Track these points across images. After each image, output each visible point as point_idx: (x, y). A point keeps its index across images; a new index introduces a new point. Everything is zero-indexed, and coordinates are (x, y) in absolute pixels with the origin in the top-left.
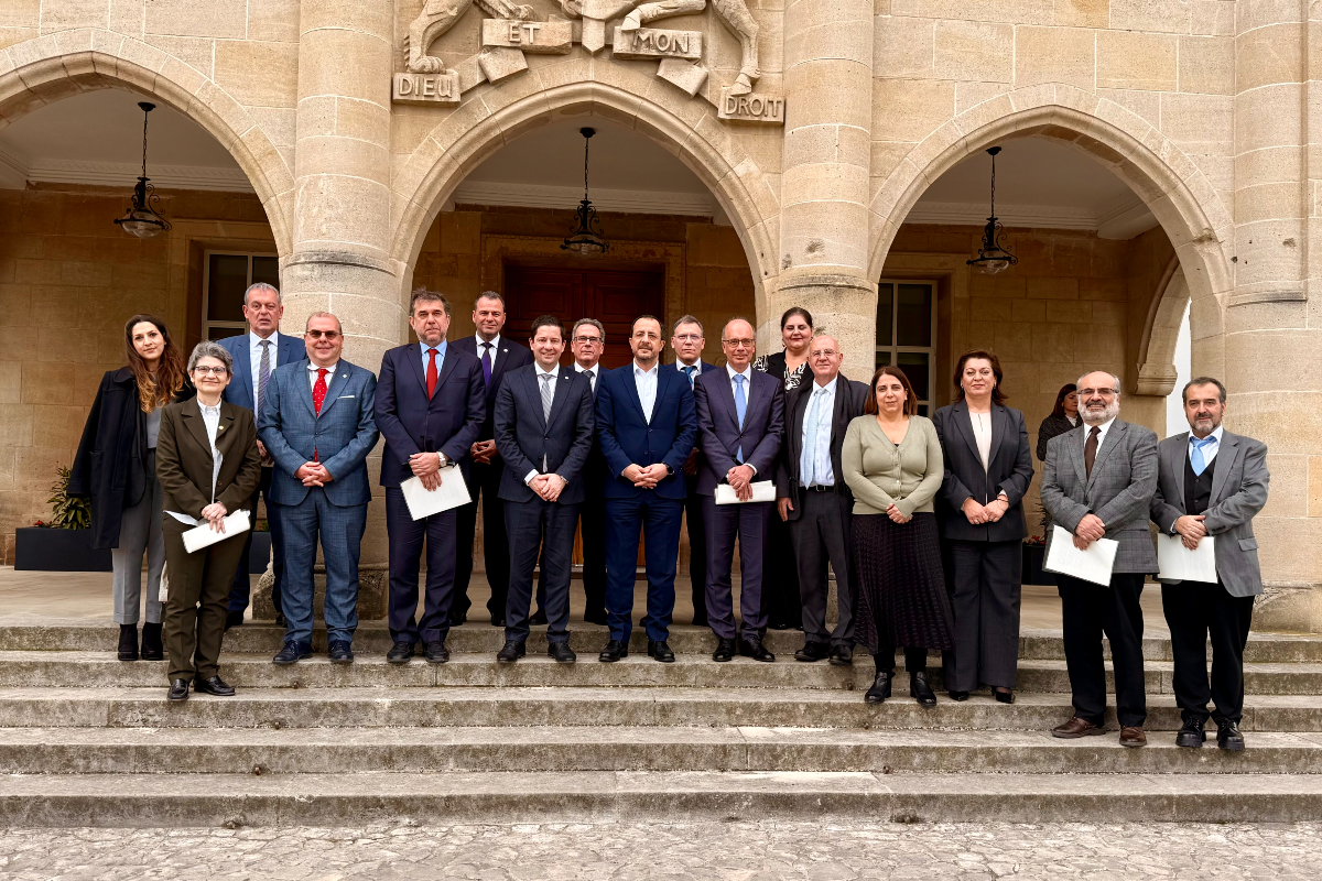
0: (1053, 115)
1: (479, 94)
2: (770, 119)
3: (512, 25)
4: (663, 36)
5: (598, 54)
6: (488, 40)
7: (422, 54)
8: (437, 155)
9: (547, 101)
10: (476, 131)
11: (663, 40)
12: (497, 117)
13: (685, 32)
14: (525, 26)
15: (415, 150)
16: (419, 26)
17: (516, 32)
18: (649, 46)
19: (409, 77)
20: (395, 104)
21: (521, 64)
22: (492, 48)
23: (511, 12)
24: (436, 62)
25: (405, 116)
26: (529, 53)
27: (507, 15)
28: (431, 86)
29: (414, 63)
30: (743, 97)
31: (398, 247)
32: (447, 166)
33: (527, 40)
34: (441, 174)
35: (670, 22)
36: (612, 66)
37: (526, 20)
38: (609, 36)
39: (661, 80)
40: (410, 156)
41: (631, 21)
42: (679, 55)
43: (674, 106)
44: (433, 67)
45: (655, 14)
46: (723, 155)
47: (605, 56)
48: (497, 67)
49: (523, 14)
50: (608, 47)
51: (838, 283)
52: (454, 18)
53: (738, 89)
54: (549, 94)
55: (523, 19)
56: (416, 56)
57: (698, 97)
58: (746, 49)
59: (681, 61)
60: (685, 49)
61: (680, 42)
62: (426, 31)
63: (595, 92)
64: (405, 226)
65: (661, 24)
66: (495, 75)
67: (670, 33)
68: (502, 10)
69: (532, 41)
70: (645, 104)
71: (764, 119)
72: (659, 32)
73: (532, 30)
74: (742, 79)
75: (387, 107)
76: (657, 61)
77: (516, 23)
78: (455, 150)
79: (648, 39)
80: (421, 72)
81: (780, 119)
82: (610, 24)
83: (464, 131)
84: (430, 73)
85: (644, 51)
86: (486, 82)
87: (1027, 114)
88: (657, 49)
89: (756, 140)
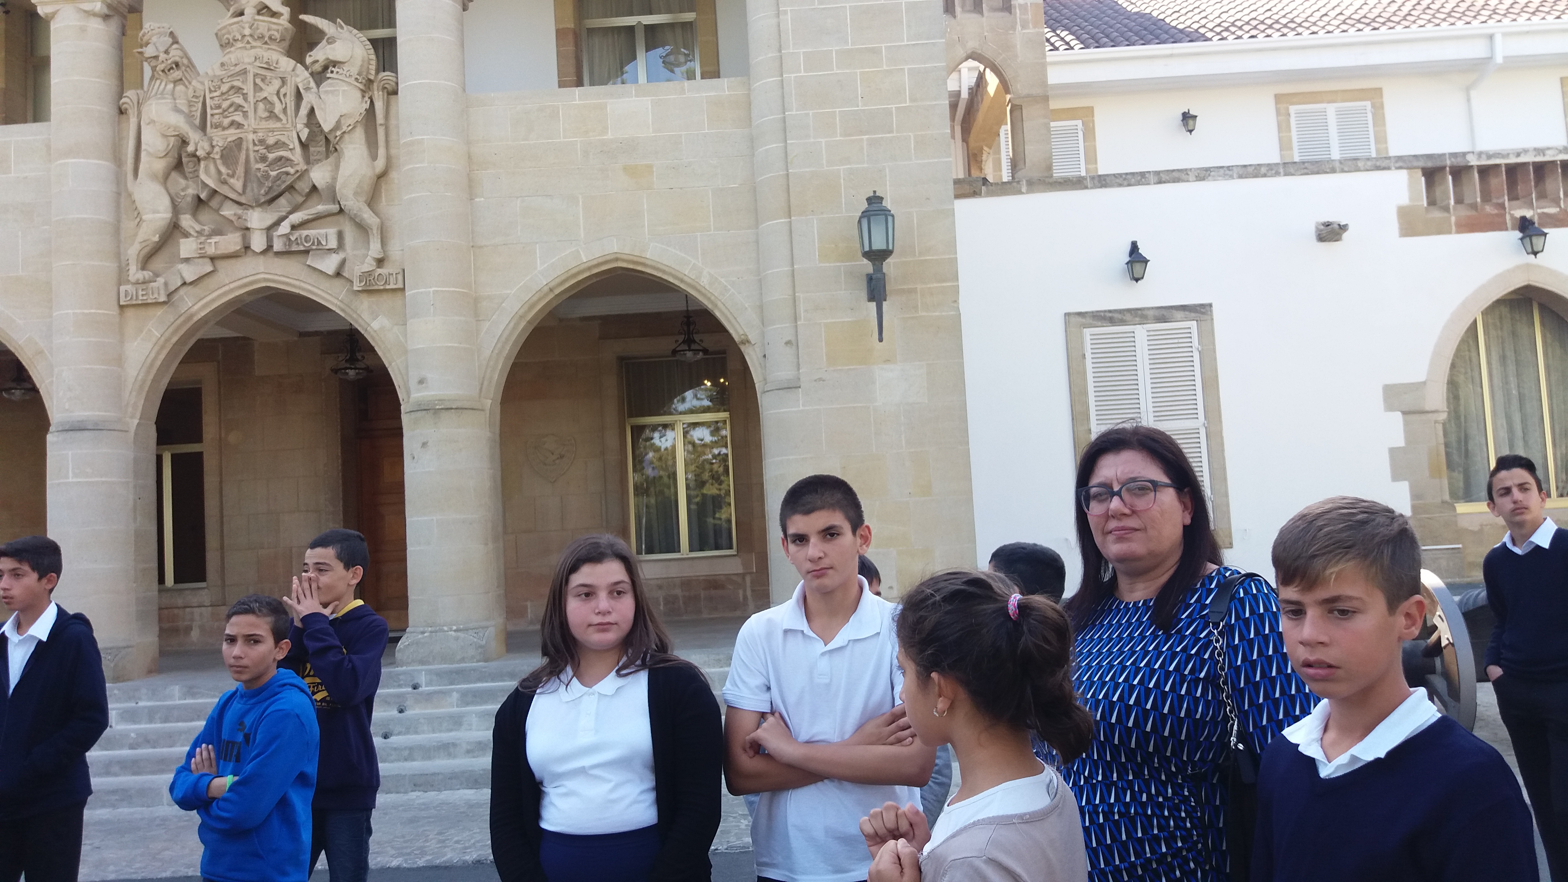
0: (617, 260)
1: (182, 292)
2: (392, 286)
3: (199, 241)
4: (307, 236)
5: (264, 252)
6: (184, 254)
7: (137, 270)
8: (154, 340)
9: (232, 290)
10: (182, 319)
11: (308, 239)
12: (196, 307)
13: (324, 231)
14: (209, 241)
15: (139, 339)
16: (133, 251)
17: (202, 246)
18: (298, 244)
19: (129, 287)
20: (122, 307)
21: (209, 268)
22: (187, 260)
23: (197, 232)
24: (147, 274)
25: (130, 313)
26: (213, 259)
27: (195, 234)
28: (144, 293)
29: (132, 278)
30: (370, 273)
31: (130, 409)
32: (162, 347)
33: (211, 251)
34: (158, 353)
35: (310, 225)
36: (276, 259)
37: (210, 236)
38: (270, 240)
39: (309, 266)
40: (136, 344)
41: (284, 228)
42: (320, 247)
43: (325, 284)
44: (144, 278)
45: (301, 220)
46: (362, 316)
47: (270, 254)
48: (189, 273)
49: (206, 233)
50: (270, 247)
51: (437, 407)
52: (157, 242)
53: (366, 268)
54: (232, 286)
55: (207, 236)
56: (135, 273)
57: (338, 274)
58: (371, 237)
59: (322, 251)
60: (324, 243)
61: (320, 239)
62: (139, 253)
63: (265, 280)
64: (134, 393)
65: (305, 226)
66: (189, 278)
67: (312, 232)
68: (193, 233)
69: (213, 251)
70: (303, 285)
71: (388, 287)
72: (305, 233)
73: (213, 244)
74: (369, 260)
75: (115, 311)
76: (307, 252)
77: (202, 239)
78: (167, 334)
79: (297, 239)
80: (137, 283)
81: (400, 285)
82: (271, 232)
83: (172, 320)
84: (144, 283)
85: (294, 248)
86: (184, 284)
87: (595, 262)
88: (304, 246)
89: (386, 301)
